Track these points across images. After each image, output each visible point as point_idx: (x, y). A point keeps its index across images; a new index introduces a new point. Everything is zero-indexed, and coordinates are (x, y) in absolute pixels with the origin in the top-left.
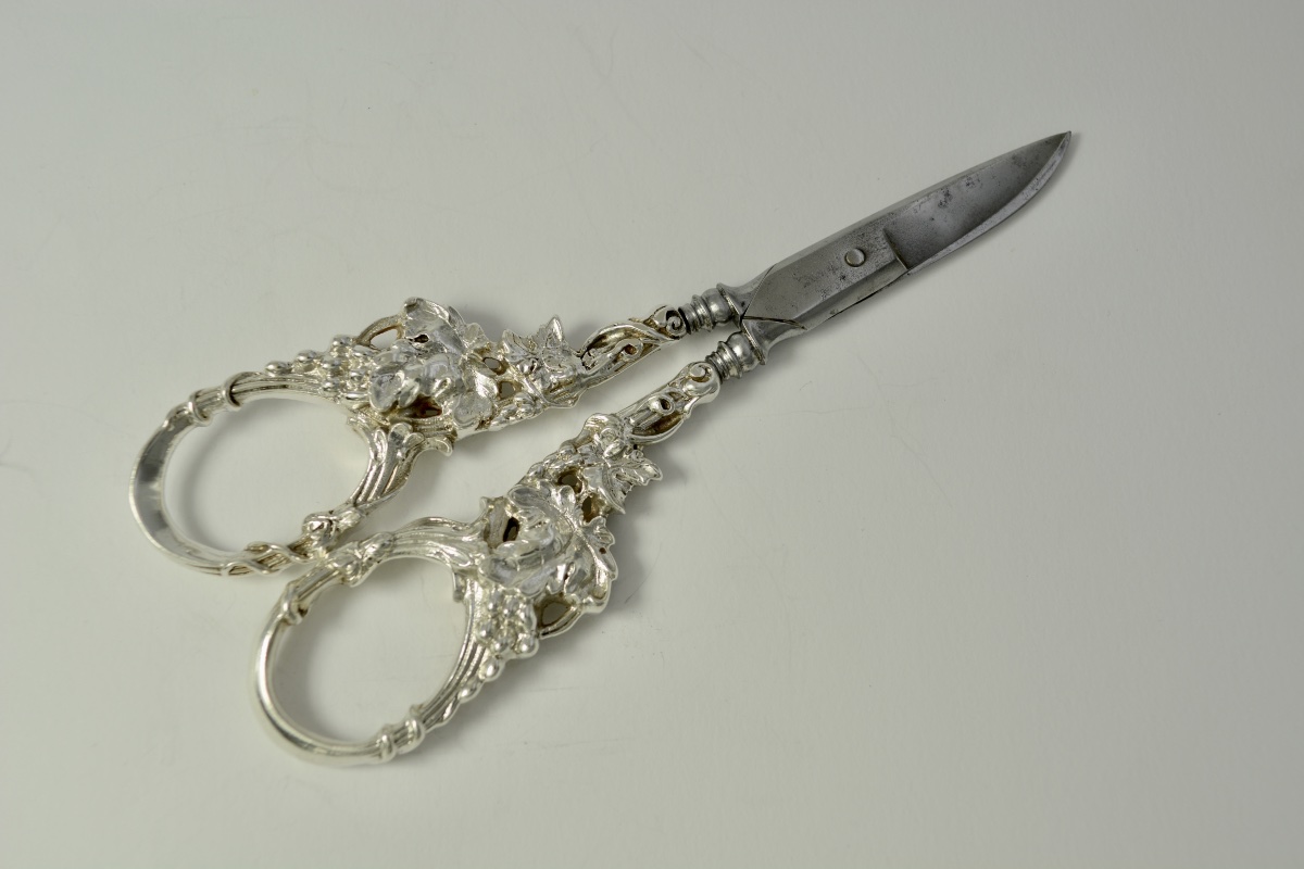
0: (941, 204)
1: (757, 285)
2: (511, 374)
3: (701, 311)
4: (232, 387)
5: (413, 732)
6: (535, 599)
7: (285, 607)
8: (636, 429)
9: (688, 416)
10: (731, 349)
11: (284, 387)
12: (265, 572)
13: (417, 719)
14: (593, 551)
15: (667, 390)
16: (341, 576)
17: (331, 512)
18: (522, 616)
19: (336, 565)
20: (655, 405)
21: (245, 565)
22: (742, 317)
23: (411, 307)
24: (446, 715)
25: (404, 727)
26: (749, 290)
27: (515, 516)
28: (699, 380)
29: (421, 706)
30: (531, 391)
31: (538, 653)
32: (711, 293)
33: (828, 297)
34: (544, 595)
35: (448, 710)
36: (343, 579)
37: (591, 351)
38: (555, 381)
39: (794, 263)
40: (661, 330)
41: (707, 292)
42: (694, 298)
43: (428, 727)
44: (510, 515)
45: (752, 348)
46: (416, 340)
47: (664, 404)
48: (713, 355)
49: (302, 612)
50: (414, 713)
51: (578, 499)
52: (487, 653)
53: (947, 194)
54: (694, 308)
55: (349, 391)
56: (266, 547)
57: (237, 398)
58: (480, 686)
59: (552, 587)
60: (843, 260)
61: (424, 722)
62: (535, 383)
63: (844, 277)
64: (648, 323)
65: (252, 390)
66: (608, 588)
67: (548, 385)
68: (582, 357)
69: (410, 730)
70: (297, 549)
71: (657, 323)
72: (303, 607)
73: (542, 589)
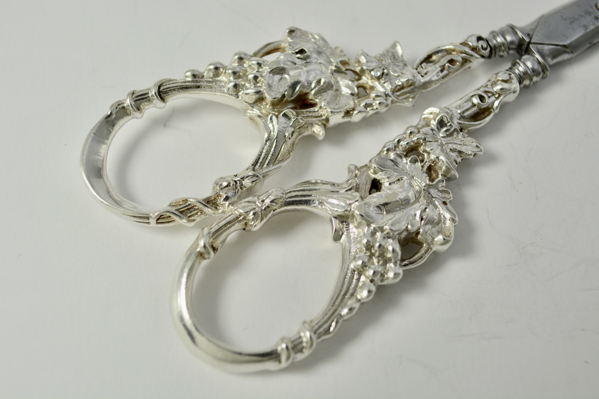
1: (536, 24)
2: (365, 80)
4: (159, 87)
5: (307, 343)
6: (399, 234)
7: (202, 244)
8: (462, 117)
9: (497, 111)
10: (524, 64)
11: (199, 87)
12: (184, 220)
13: (310, 331)
14: (437, 203)
15: (483, 89)
16: (245, 222)
17: (236, 176)
18: (390, 248)
19: (241, 211)
20: (476, 100)
21: (169, 214)
22: (529, 43)
23: (291, 32)
24: (332, 329)
25: (300, 337)
26: (532, 27)
27: (378, 177)
28: (505, 81)
29: (312, 321)
30: (382, 90)
31: (401, 280)
32: (505, 29)
33: (588, 30)
34: (405, 233)
35: (334, 324)
36: (246, 224)
37: (423, 65)
38: (400, 83)
39: (560, 10)
40: (474, 49)
41: (502, 28)
42: (494, 31)
43: (319, 337)
44: (373, 176)
45: (539, 63)
46: (297, 53)
47: (481, 98)
48: (510, 69)
49: (214, 249)
50: (307, 326)
51: (423, 167)
52: (363, 278)
54: (495, 38)
55: (247, 89)
56: (186, 201)
57: (163, 95)
58: (357, 306)
59: (412, 226)
60: (594, 8)
61: (315, 333)
62: (386, 85)
63: (597, 18)
64: (464, 44)
65: (174, 90)
66: (452, 231)
67: (395, 86)
68: (417, 69)
69: (305, 340)
70: (210, 202)
71: (471, 44)
72: (215, 245)
73: (404, 228)
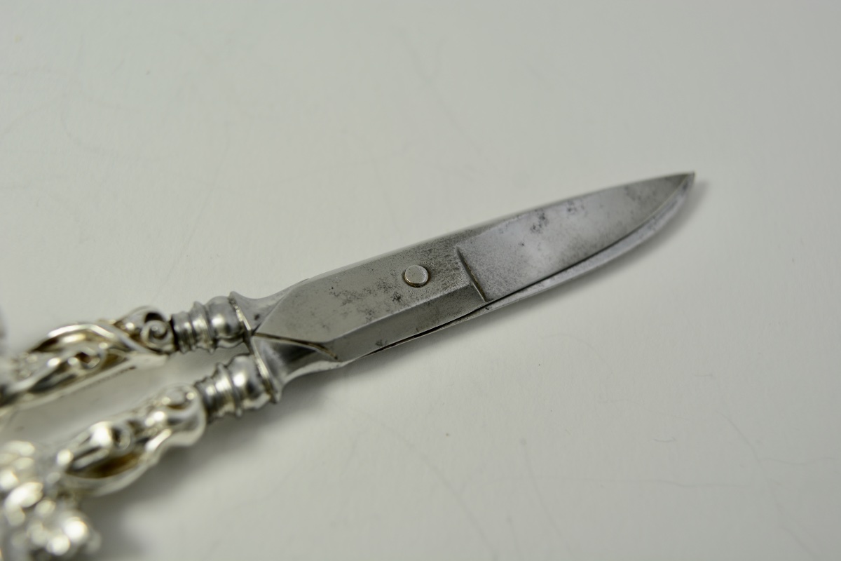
0: (534, 228)
1: (280, 297)
3: (199, 323)
9: (154, 461)
20: (103, 438)
22: (253, 332)
26: (271, 303)
28: (175, 406)
32: (218, 302)
33: (374, 321)
39: (334, 276)
40: (134, 337)
41: (214, 299)
42: (195, 304)
45: (259, 376)
47: (116, 436)
48: (204, 381)
53: (543, 218)
54: (190, 318)
60: (400, 277)
63: (399, 298)
64: (118, 324)
71: (131, 326)
